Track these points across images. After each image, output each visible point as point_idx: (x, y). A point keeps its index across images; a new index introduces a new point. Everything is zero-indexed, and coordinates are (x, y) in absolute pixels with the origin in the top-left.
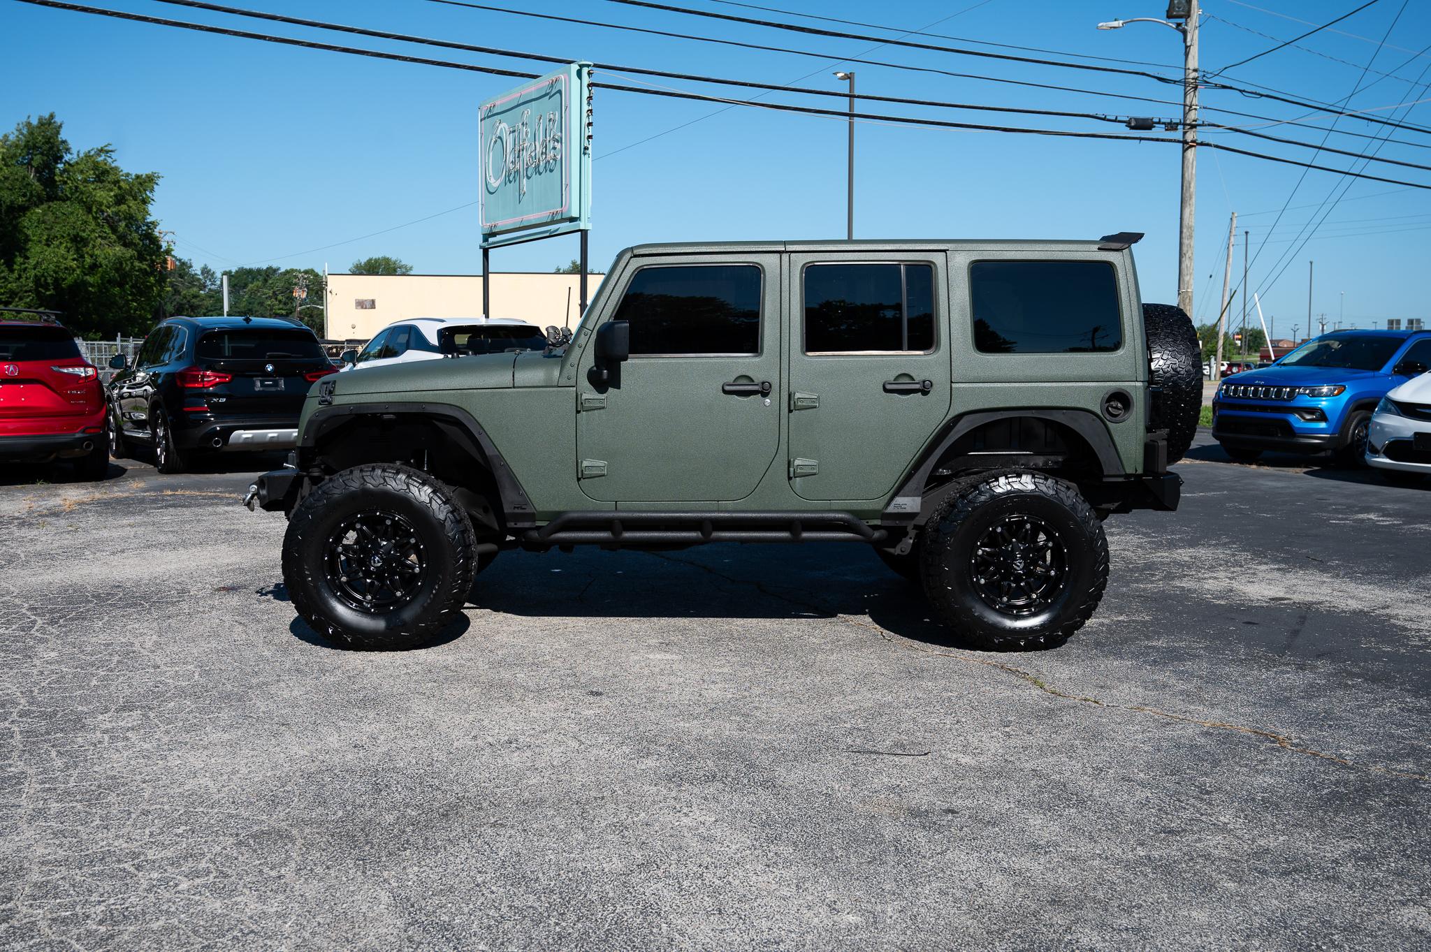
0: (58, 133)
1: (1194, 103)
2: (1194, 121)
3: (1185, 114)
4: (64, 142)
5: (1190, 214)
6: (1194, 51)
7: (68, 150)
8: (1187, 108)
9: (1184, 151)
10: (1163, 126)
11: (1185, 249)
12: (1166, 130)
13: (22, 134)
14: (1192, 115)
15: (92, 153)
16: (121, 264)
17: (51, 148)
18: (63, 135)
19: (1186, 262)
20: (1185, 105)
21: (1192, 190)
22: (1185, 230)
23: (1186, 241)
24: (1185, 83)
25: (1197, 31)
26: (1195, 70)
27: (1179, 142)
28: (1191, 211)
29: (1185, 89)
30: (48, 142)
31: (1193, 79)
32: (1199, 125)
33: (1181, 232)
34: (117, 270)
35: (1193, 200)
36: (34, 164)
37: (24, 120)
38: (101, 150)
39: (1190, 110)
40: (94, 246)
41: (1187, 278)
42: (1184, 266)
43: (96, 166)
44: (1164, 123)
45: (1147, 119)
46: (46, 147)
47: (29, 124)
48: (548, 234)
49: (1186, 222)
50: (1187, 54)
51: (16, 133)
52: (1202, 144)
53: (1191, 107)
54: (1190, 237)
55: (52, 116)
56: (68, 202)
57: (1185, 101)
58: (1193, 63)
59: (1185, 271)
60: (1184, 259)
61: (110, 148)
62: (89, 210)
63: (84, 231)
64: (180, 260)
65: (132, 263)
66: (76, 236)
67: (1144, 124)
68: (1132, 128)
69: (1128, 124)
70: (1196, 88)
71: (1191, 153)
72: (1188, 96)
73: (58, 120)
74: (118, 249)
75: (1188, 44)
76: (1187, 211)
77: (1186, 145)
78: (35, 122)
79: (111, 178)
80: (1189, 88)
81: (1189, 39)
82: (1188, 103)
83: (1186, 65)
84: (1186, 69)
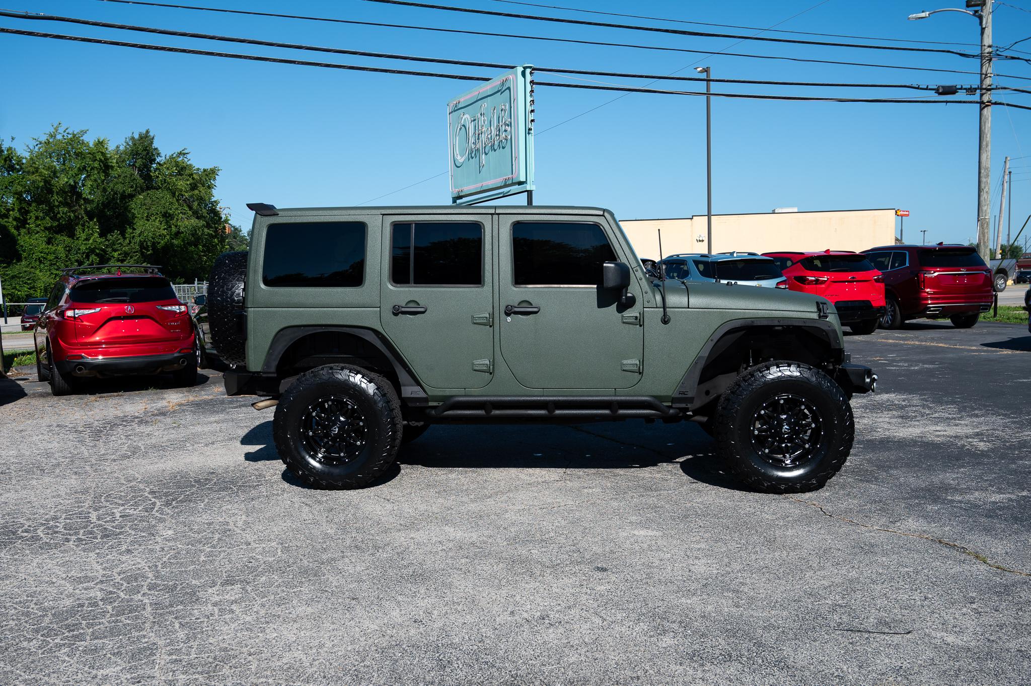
0: (152, 143)
1: (989, 71)
2: (989, 86)
3: (982, 81)
4: (156, 149)
5: (987, 158)
6: (988, 32)
7: (159, 155)
8: (983, 76)
9: (981, 109)
10: (965, 91)
11: (983, 185)
12: (967, 94)
13: (128, 144)
14: (988, 82)
15: (175, 155)
16: (195, 230)
17: (148, 154)
18: (155, 145)
19: (984, 196)
20: (981, 74)
21: (988, 139)
22: (982, 171)
23: (983, 180)
24: (981, 56)
25: (991, 16)
26: (990, 46)
27: (977, 102)
28: (987, 156)
29: (981, 62)
30: (145, 150)
31: (988, 53)
32: (993, 89)
33: (980, 173)
34: (193, 235)
35: (989, 147)
36: (137, 165)
37: (130, 135)
38: (180, 153)
39: (985, 78)
40: (177, 220)
41: (984, 208)
42: (982, 199)
43: (177, 164)
44: (965, 89)
45: (952, 86)
46: (145, 153)
47: (133, 138)
48: (502, 195)
49: (983, 164)
50: (982, 34)
51: (125, 144)
52: (996, 103)
53: (986, 75)
54: (987, 176)
55: (148, 132)
56: (160, 190)
57: (981, 71)
58: (988, 40)
59: (983, 203)
60: (982, 193)
61: (186, 151)
62: (174, 194)
63: (171, 209)
64: (234, 227)
65: (203, 230)
66: (166, 213)
67: (950, 91)
68: (940, 94)
69: (937, 91)
70: (990, 60)
71: (987, 111)
72: (984, 67)
73: (151, 134)
74: (194, 221)
75: (984, 26)
76: (984, 157)
77: (983, 105)
78: (137, 136)
79: (187, 172)
80: (985, 60)
81: (984, 22)
82: (984, 72)
83: (982, 43)
84: (982, 46)
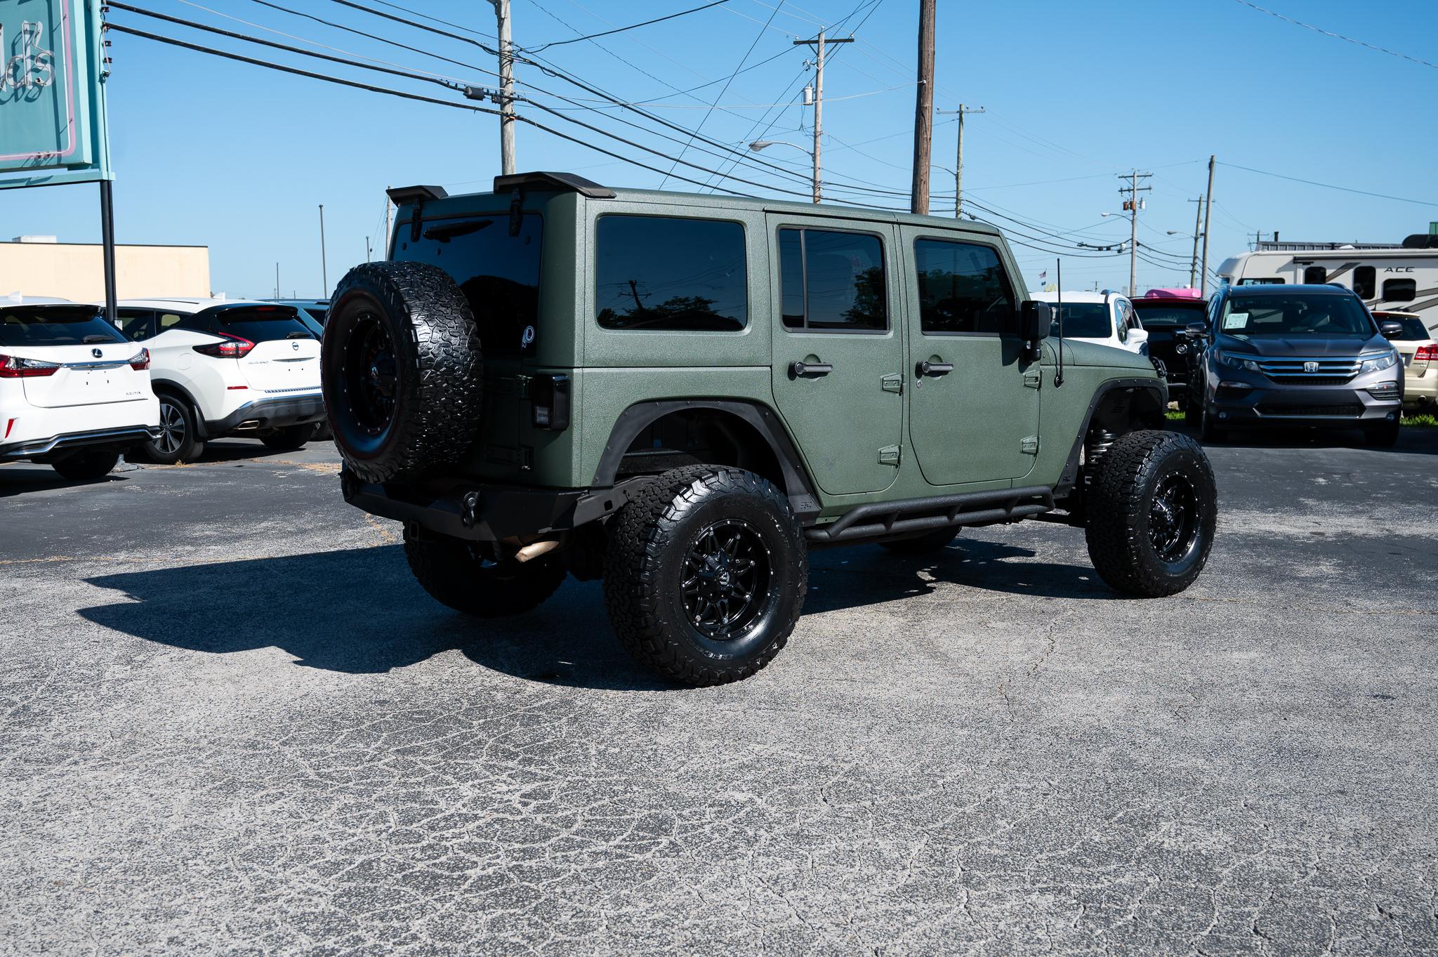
1: (510, 76)
2: (512, 94)
3: (502, 87)
6: (507, 24)
8: (504, 80)
9: (503, 124)
10: (490, 97)
12: (493, 102)
14: (509, 89)
20: (501, 78)
21: (513, 163)
24: (500, 54)
26: (510, 44)
27: (497, 113)
29: (500, 62)
31: (508, 52)
32: (515, 99)
39: (507, 84)
44: (491, 95)
45: (479, 89)
48: (24, 184)
50: (500, 25)
52: (519, 118)
53: (507, 79)
57: (501, 73)
58: (507, 36)
67: (477, 95)
68: (470, 97)
69: (465, 92)
70: (512, 61)
71: (510, 127)
72: (505, 69)
75: (503, 16)
77: (506, 119)
80: (505, 61)
81: (503, 12)
82: (505, 74)
83: (500, 36)
84: (500, 41)
